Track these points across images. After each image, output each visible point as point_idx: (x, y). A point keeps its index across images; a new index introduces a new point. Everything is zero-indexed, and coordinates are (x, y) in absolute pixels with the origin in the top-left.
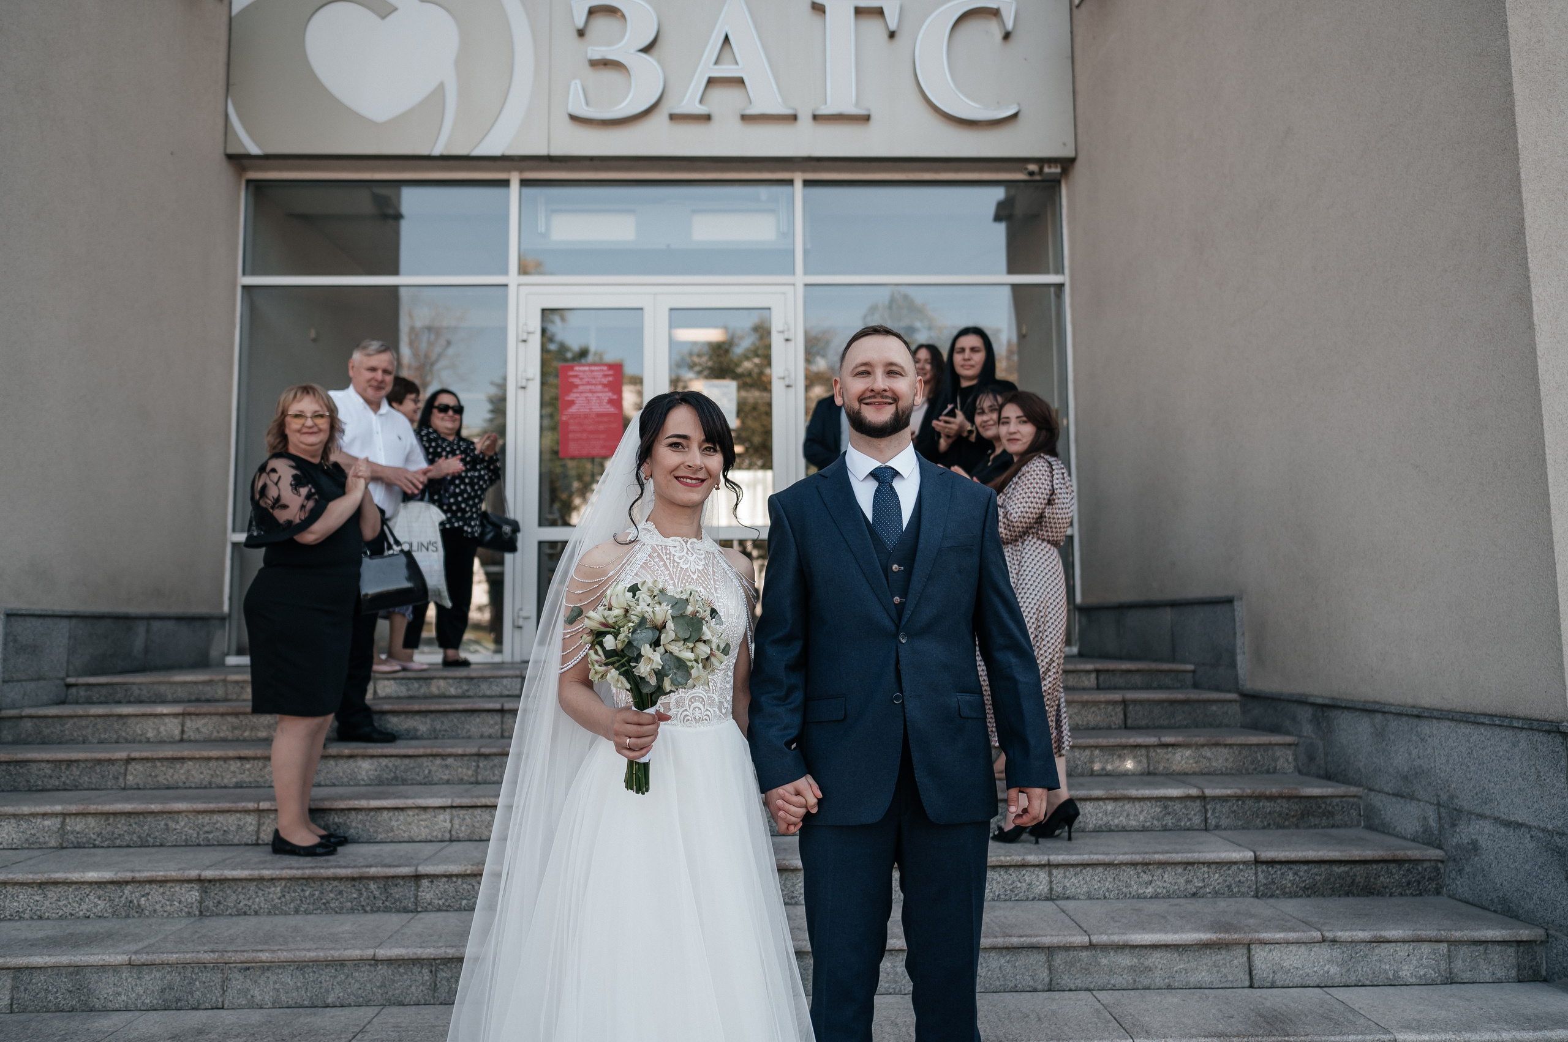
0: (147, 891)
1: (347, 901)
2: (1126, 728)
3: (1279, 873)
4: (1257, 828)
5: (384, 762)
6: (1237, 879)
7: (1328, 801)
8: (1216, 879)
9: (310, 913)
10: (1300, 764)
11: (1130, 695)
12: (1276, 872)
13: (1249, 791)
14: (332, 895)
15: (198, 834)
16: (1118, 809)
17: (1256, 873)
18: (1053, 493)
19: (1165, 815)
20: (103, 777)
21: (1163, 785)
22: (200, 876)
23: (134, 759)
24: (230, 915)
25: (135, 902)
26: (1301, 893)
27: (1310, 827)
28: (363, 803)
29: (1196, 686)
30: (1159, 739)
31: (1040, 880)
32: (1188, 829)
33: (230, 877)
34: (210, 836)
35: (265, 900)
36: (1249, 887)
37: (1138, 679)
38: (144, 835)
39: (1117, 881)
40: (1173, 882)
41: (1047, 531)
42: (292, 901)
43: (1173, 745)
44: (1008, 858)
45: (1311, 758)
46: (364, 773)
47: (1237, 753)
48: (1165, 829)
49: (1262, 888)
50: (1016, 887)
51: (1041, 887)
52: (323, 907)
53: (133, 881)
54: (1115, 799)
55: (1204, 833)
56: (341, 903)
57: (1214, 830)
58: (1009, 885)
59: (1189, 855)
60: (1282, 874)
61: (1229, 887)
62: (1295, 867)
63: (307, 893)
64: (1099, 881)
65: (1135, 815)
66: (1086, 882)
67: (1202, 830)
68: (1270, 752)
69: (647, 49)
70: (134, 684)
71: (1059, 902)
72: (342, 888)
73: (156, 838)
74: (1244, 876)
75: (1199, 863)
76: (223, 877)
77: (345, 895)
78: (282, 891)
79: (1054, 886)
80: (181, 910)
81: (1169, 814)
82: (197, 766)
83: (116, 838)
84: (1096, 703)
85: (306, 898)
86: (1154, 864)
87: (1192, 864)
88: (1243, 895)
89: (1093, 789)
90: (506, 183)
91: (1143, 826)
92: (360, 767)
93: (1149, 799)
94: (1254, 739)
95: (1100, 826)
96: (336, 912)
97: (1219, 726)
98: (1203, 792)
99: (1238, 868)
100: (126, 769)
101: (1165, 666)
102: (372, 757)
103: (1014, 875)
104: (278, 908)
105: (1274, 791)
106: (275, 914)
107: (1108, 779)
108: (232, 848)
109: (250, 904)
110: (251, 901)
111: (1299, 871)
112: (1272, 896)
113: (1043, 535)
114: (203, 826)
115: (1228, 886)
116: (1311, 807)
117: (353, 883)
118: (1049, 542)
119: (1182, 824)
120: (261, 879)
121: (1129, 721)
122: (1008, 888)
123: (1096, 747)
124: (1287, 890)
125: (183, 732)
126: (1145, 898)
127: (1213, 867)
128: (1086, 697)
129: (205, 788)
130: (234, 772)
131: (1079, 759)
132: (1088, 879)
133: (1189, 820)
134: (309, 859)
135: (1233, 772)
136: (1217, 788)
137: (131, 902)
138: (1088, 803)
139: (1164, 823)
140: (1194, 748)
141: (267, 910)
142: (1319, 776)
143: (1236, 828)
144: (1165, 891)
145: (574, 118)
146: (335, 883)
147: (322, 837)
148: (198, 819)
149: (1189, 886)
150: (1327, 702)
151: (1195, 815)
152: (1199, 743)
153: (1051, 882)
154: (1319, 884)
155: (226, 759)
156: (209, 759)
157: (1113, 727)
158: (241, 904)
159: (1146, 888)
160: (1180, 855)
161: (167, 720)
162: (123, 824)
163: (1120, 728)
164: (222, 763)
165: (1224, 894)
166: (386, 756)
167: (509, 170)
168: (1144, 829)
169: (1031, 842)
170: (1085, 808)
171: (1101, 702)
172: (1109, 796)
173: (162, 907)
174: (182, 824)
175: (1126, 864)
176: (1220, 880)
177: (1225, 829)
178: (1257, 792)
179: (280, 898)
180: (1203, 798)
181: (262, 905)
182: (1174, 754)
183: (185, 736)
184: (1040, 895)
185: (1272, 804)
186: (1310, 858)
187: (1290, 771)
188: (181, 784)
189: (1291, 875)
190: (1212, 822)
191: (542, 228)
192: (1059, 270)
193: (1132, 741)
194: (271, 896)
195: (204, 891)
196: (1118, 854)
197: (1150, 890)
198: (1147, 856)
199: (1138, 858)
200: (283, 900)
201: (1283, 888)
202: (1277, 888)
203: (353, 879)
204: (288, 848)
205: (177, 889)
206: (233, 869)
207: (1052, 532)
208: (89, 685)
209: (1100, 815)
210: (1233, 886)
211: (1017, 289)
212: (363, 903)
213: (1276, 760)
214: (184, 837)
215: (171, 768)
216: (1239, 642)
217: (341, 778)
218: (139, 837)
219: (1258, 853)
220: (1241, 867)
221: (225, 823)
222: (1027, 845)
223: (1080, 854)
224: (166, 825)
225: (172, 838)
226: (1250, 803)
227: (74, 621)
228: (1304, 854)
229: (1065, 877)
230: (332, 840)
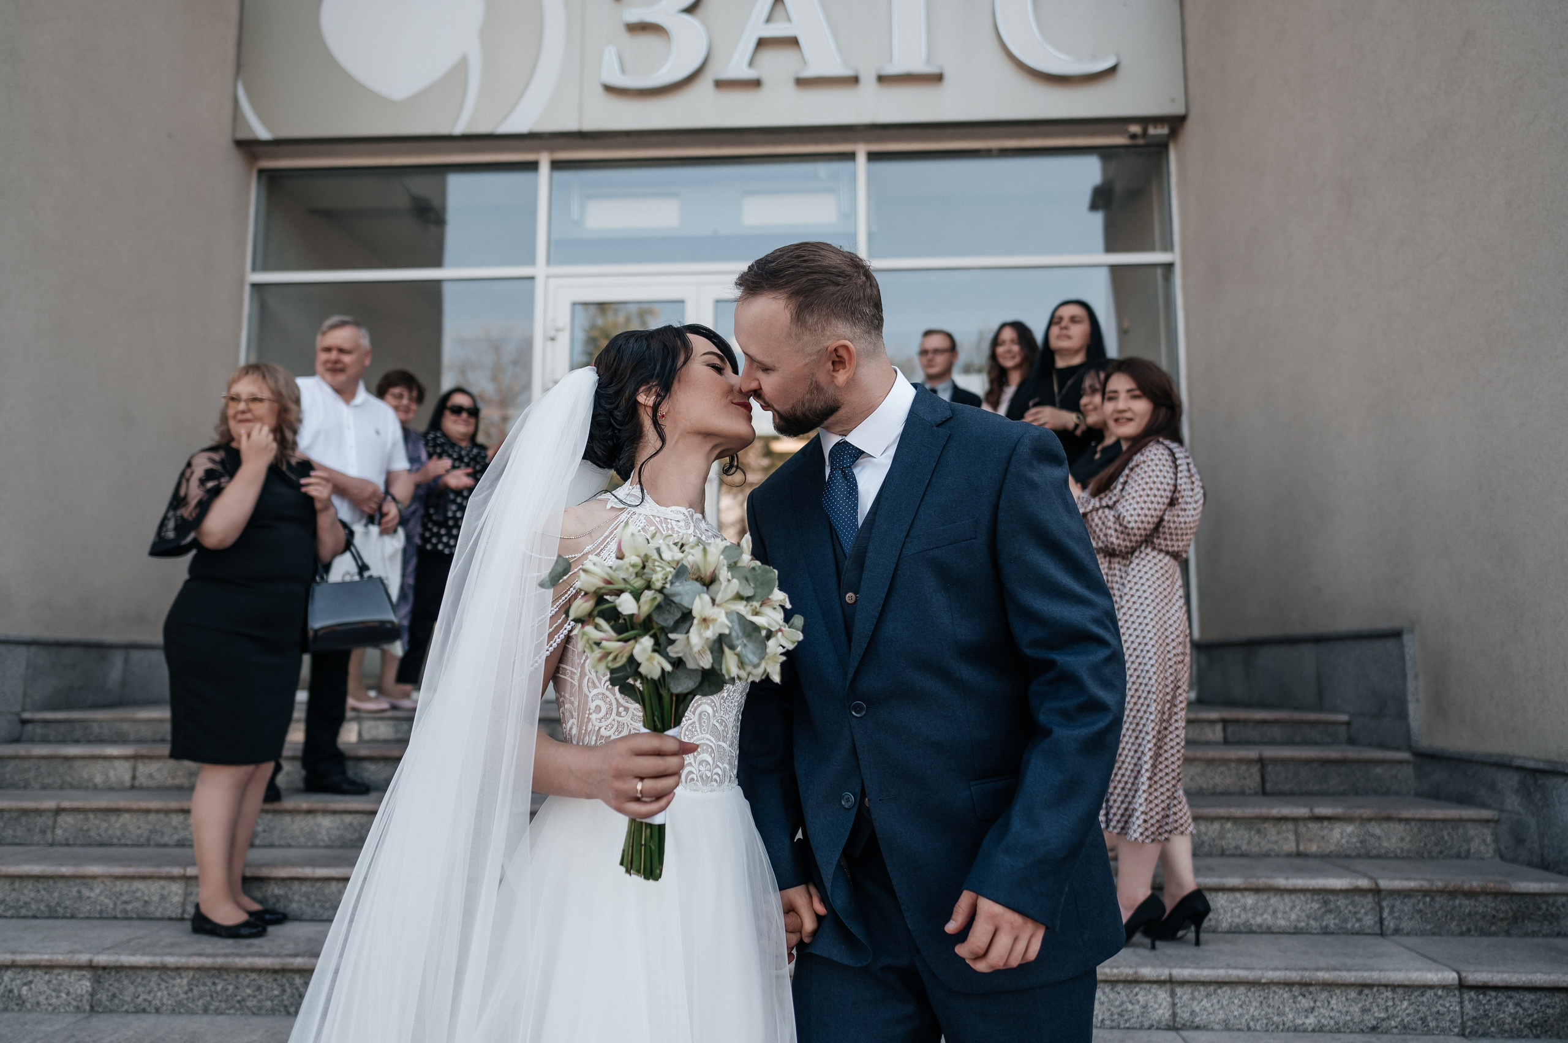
0: (30, 978)
1: (267, 999)
2: (1264, 793)
3: (1494, 1002)
4: (1453, 934)
5: (348, 819)
6: (1434, 1010)
7: (1551, 900)
8: (1404, 1007)
9: (222, 1014)
10: (1502, 848)
11: (1269, 752)
12: (1489, 1001)
13: (1439, 884)
14: (249, 991)
15: (115, 904)
16: (1261, 904)
17: (1461, 1003)
18: (1175, 490)
19: (1325, 913)
20: (29, 830)
21: (1320, 872)
22: (91, 961)
23: (64, 810)
24: (127, 1012)
25: (16, 991)
26: (1526, 1031)
27: (1526, 935)
28: (308, 872)
29: (1351, 741)
30: (1311, 810)
31: (1159, 1001)
32: (1357, 933)
33: (127, 964)
34: (129, 907)
35: (169, 994)
36: (1452, 1021)
37: (1276, 732)
38: (53, 904)
39: (1265, 1006)
40: (1344, 1010)
41: (1165, 539)
42: (201, 997)
43: (1329, 819)
44: (1115, 971)
45: (1520, 841)
46: (324, 832)
47: (1415, 830)
48: (1325, 932)
49: (1470, 1023)
50: (1126, 1011)
51: (1160, 1012)
52: (238, 1006)
53: (13, 966)
54: (1257, 890)
55: (1380, 939)
56: (259, 1001)
57: (1393, 934)
58: (1116, 1007)
59: (1366, 974)
60: (1499, 1004)
61: (1423, 1020)
62: (1517, 996)
63: (219, 988)
64: (1241, 1006)
65: (1284, 913)
66: (1222, 1007)
67: (1375, 934)
68: (1461, 831)
69: (690, 10)
70: (94, 721)
71: (1185, 1034)
72: (261, 982)
73: (66, 908)
74: (1443, 1006)
75: (1380, 985)
76: (118, 964)
77: (265, 991)
78: (189, 984)
79: (1179, 1011)
80: (69, 1004)
81: (1330, 911)
82: (135, 820)
83: (21, 907)
84: (1225, 762)
85: (217, 993)
86: (1316, 984)
87: (1370, 986)
88: (1444, 1031)
89: (1226, 876)
90: (533, 166)
91: (1296, 927)
92: (319, 825)
93: (1303, 891)
94: (1438, 813)
95: (1238, 926)
96: (254, 1014)
97: (1386, 793)
98: (1377, 884)
99: (1436, 995)
100: (55, 822)
101: (1312, 716)
102: (334, 812)
103: (1123, 994)
104: (183, 1006)
105: (1476, 884)
106: (180, 1013)
107: (1244, 861)
108: (151, 923)
109: (150, 998)
110: (152, 995)
111: (1523, 1000)
112: (1484, 1035)
113: (1160, 544)
114: (121, 894)
115: (1421, 1019)
116: (1527, 907)
117: (275, 976)
118: (1167, 553)
119: (1349, 926)
120: (164, 968)
121: (1268, 786)
122: (1115, 1011)
123: (1228, 819)
124: (1507, 1027)
125: (134, 777)
126: (1305, 1031)
127: (1400, 991)
128: (1212, 753)
129: (143, 845)
130: (175, 828)
131: (1206, 834)
132: (1225, 1003)
133: (1359, 920)
134: (230, 942)
135: (1411, 855)
136: (1395, 879)
137: (11, 991)
138: (1220, 894)
139: (1324, 923)
140: (1357, 823)
141: (170, 1007)
142: (1530, 864)
143: (1423, 933)
144: (1332, 1023)
145: (609, 89)
146: (253, 976)
147: (251, 914)
148: (115, 886)
149: (1366, 1017)
150: (1542, 766)
151: (1366, 914)
152: (1365, 816)
153: (1174, 1005)
154: (1552, 1019)
155: (167, 812)
156: (148, 811)
157: (1248, 791)
158: (140, 999)
159: (1307, 1017)
160: (1353, 973)
161: (117, 763)
162: (30, 890)
163: (1256, 794)
164: (162, 816)
165: (1416, 1030)
166: (350, 812)
167: (538, 150)
168: (1297, 932)
169: (1144, 946)
170: (1218, 902)
171: (1230, 761)
172: (1249, 886)
173: (47, 999)
174: (97, 891)
175: (1278, 984)
176: (1411, 1010)
177: (1408, 934)
178: (1452, 885)
179: (186, 993)
180: (1377, 892)
181: (165, 1000)
182: (1332, 830)
183: (137, 783)
184: (1159, 1022)
185: (1473, 902)
186: (1538, 984)
187: (1489, 855)
188: (115, 841)
189: (1511, 1006)
190: (1389, 923)
191: (575, 215)
192: (1168, 247)
193: (1275, 812)
194: (176, 989)
195: (97, 981)
196: (1266, 969)
197: (1311, 1021)
198: (1307, 974)
199: (1294, 976)
200: (190, 995)
201: (1500, 1024)
202: (1492, 1024)
203: (275, 971)
204: (208, 927)
205: (65, 977)
206: (133, 954)
207: (1172, 540)
208: (46, 722)
209: (1237, 911)
210: (1429, 1018)
211: (1116, 270)
212: (286, 1003)
213: (1468, 841)
214: (98, 908)
215: (105, 820)
216: (1411, 686)
217: (298, 837)
218: (48, 906)
219: (1463, 975)
220: (1440, 992)
221: (146, 892)
222: (1141, 951)
223: (1213, 968)
224: (79, 892)
225: (85, 908)
226: (1440, 900)
227: (33, 649)
228: (1530, 977)
229: (1193, 999)
230: (268, 917)
